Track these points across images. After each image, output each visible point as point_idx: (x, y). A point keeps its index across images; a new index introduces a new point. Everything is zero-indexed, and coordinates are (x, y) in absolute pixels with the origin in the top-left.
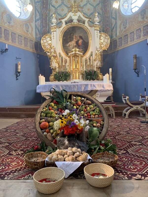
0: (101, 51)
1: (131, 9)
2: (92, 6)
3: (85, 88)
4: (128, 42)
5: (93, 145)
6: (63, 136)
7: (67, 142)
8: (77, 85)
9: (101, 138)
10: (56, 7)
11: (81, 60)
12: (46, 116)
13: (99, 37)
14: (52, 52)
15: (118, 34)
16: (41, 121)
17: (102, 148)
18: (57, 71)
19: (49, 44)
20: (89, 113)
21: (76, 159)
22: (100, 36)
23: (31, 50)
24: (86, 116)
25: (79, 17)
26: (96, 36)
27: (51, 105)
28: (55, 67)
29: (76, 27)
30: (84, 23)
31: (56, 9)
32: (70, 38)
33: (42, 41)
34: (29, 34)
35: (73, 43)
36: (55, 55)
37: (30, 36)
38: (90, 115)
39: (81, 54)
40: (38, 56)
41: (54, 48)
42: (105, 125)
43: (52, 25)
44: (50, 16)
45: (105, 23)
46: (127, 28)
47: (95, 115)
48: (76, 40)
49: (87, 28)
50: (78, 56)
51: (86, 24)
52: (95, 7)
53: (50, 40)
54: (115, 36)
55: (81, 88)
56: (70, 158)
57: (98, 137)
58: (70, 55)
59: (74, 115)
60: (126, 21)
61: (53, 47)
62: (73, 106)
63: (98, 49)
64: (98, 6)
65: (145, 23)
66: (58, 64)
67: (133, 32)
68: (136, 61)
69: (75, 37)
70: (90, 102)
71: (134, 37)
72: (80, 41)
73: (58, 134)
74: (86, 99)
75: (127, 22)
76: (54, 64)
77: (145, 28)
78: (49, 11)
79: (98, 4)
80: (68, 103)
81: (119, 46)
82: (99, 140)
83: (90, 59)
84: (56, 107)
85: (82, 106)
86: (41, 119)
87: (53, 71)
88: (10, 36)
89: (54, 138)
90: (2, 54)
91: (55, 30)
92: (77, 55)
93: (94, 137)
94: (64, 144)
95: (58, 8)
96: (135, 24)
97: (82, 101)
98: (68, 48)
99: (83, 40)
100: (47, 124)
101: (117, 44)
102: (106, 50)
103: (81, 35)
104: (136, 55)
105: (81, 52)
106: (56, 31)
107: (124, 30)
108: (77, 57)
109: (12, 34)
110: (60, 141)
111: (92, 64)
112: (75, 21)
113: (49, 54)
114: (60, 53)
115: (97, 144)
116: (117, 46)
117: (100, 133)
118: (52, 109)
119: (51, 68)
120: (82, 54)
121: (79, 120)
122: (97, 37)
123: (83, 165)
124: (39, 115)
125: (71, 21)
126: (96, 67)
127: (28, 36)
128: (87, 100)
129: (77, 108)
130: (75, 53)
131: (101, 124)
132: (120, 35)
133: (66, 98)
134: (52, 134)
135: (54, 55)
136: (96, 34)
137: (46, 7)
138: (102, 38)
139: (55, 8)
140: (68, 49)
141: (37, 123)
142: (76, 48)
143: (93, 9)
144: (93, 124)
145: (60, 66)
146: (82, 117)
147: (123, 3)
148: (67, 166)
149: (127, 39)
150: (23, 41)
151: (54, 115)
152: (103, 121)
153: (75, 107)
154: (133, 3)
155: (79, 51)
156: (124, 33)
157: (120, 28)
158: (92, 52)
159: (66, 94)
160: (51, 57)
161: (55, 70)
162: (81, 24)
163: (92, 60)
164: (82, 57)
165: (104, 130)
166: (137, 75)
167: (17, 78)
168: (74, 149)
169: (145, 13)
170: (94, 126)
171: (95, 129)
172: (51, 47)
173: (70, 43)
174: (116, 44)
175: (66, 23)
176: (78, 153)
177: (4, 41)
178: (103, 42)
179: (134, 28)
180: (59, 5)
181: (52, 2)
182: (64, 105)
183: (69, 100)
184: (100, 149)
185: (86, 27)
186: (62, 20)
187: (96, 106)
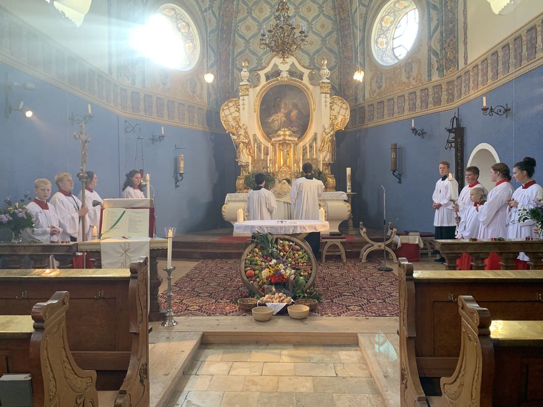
0: (332, 133)
1: (393, 49)
2: (317, 35)
3: (293, 230)
4: (383, 116)
5: (299, 293)
6: (271, 284)
7: (274, 289)
8: (285, 227)
9: (307, 287)
10: (247, 38)
11: (294, 150)
12: (250, 264)
13: (329, 105)
14: (241, 134)
15: (367, 96)
16: (246, 269)
17: (306, 295)
18: (250, 171)
19: (234, 119)
20: (298, 260)
21: (282, 301)
22: (331, 103)
23: (200, 128)
24: (293, 264)
25: (293, 64)
26: (323, 104)
27: (256, 251)
28: (245, 162)
29: (286, 86)
30: (301, 77)
31: (247, 42)
32: (274, 106)
33: (221, 111)
34: (197, 98)
35: (278, 117)
36: (247, 140)
37: (198, 100)
38: (298, 263)
39: (295, 141)
40: (213, 137)
41: (245, 127)
42: (313, 275)
43: (241, 84)
44: (235, 55)
45: (344, 69)
46: (382, 89)
47: (304, 263)
48: (286, 111)
49: (308, 89)
50: (290, 144)
51: (306, 80)
52: (325, 38)
53: (236, 111)
54: (362, 99)
55: (289, 230)
56: (277, 300)
57: (304, 286)
58: (275, 141)
59: (281, 265)
60: (381, 74)
61: (243, 125)
62: (280, 252)
63: (326, 131)
64: (330, 36)
65: (411, 87)
66: (252, 157)
67: (393, 99)
68: (395, 156)
69: (283, 105)
70: (298, 247)
71: (394, 108)
72: (294, 113)
73: (265, 283)
74: (294, 244)
75: (382, 77)
76: (245, 158)
77: (411, 97)
78: (234, 45)
79: (330, 33)
80: (274, 250)
81: (369, 120)
82: (304, 289)
83: (311, 147)
84: (260, 253)
85: (290, 252)
86: (245, 267)
87: (242, 169)
88: (166, 108)
89: (260, 286)
90: (153, 144)
91: (247, 92)
92: (287, 142)
93: (300, 286)
94: (271, 291)
95: (251, 41)
96: (395, 85)
97: (290, 246)
98: (271, 126)
99: (299, 111)
100: (253, 272)
101: (365, 115)
102: (343, 129)
103: (295, 101)
104: (396, 145)
105: (295, 137)
106: (248, 95)
107: (378, 91)
108: (287, 146)
109: (168, 103)
110: (267, 288)
111: (315, 157)
112: (285, 75)
113: (234, 137)
114: (254, 135)
115: (303, 292)
116: (366, 119)
117: (307, 282)
118: (257, 256)
119: (239, 164)
120: (296, 139)
121: (285, 269)
122: (326, 106)
123: (287, 306)
124: (244, 263)
125: (277, 73)
126: (323, 164)
127: (195, 102)
128: (296, 245)
129: (284, 255)
130: (284, 140)
131: (308, 274)
132: (371, 100)
133: (272, 243)
134: (258, 283)
135: (245, 141)
136: (323, 100)
137: (226, 38)
138: (335, 107)
139: (245, 40)
140: (271, 128)
141: (243, 272)
142: (286, 129)
143: (320, 43)
144: (300, 274)
145: (254, 160)
146: (289, 265)
147: (376, 37)
148: (275, 306)
149: (382, 110)
150: (186, 113)
151: (259, 263)
152: (311, 270)
153: (282, 254)
154: (396, 38)
155: (290, 136)
156: (378, 97)
157: (371, 86)
158: (316, 134)
159: (272, 238)
160: (240, 144)
161: (247, 168)
162: (295, 81)
163: (315, 148)
164: (297, 144)
165: (311, 279)
166: (398, 181)
167: (176, 183)
168: (280, 294)
169: (411, 70)
170: (301, 276)
171: (302, 278)
172: (238, 123)
173: (274, 117)
174: (363, 115)
175: (268, 77)
176: (283, 297)
177: (155, 120)
178: (337, 114)
179: (395, 92)
180: (252, 33)
181: (239, 28)
182: (270, 252)
183: (275, 246)
184: (304, 297)
185: (304, 84)
186: (258, 72)
187: (305, 252)
